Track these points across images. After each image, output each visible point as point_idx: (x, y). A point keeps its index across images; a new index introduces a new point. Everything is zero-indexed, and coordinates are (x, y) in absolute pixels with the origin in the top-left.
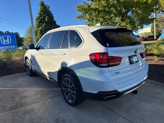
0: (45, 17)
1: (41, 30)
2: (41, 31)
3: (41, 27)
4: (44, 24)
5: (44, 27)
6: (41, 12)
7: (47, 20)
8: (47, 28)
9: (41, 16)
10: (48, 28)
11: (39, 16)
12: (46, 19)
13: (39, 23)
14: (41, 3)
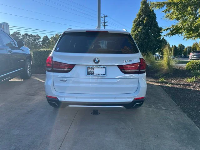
0: (144, 18)
1: (136, 34)
2: (136, 36)
3: (137, 30)
4: (141, 27)
5: (140, 31)
6: (141, 12)
7: (146, 22)
8: (143, 31)
9: (139, 18)
10: (145, 32)
11: (138, 17)
12: (145, 20)
13: (136, 25)
14: (143, 2)
